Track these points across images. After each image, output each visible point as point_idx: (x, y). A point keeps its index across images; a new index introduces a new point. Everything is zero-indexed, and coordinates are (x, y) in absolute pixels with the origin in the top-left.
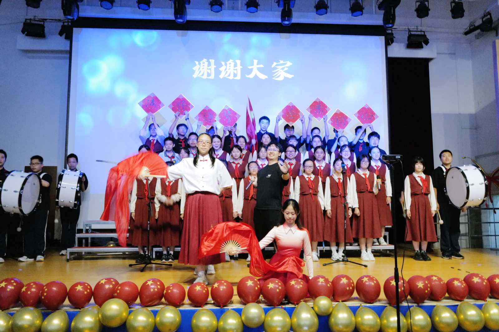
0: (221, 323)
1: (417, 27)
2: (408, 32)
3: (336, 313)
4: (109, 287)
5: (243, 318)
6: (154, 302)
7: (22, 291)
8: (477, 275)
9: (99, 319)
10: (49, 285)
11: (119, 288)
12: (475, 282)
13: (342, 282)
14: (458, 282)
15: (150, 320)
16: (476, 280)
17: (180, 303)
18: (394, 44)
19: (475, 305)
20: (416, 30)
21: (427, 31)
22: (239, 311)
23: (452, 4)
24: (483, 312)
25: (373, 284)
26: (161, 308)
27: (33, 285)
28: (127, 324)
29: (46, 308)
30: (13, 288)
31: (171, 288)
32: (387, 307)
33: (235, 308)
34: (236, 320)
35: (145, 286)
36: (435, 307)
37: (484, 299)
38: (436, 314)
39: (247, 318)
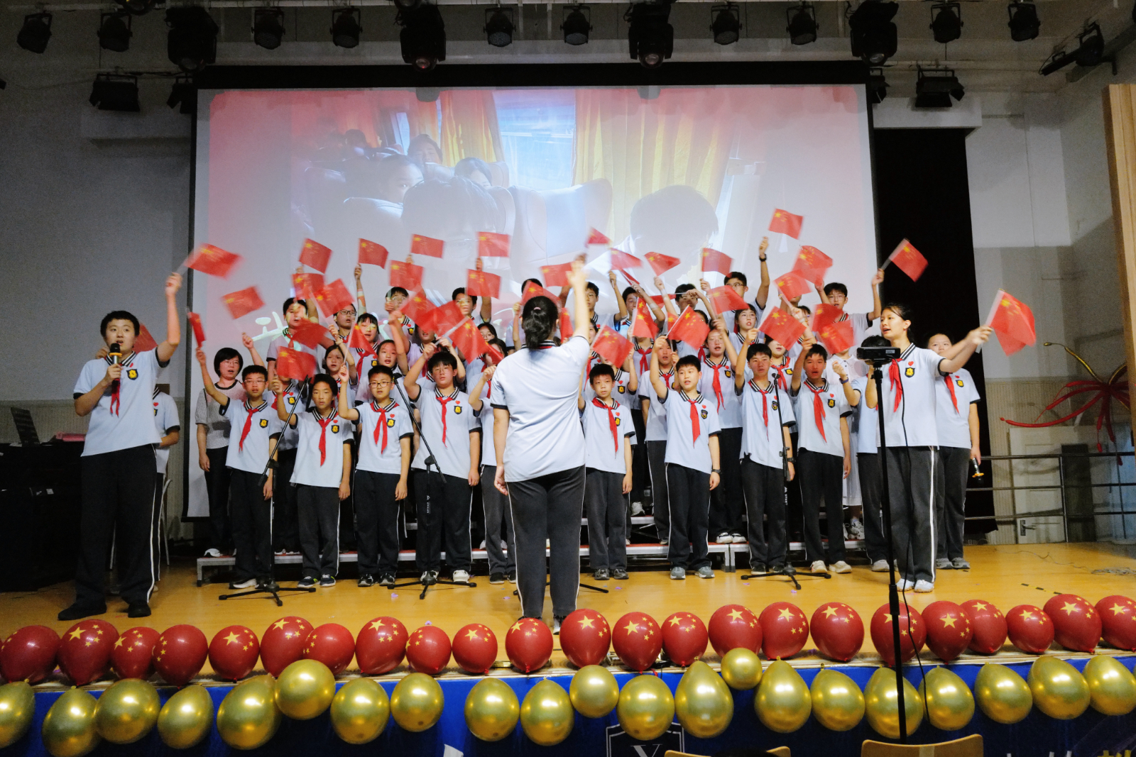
0: (527, 708)
1: (936, 60)
2: (917, 72)
3: (770, 683)
4: (292, 636)
5: (573, 697)
6: (389, 665)
7: (116, 646)
8: (1071, 598)
9: (275, 703)
10: (170, 633)
11: (315, 637)
12: (1069, 613)
13: (780, 618)
14: (1031, 613)
15: (380, 703)
16: (1069, 608)
17: (440, 667)
18: (887, 101)
19: (1068, 661)
20: (934, 67)
21: (958, 69)
22: (564, 683)
23: (1012, 9)
24: (1086, 678)
25: (846, 620)
26: (402, 679)
27: (137, 634)
28: (333, 710)
29: (165, 682)
30: (97, 640)
31: (421, 636)
32: (878, 670)
33: (556, 675)
34: (558, 703)
35: (367, 632)
36: (983, 667)
37: (1089, 650)
38: (986, 685)
39: (582, 697)
